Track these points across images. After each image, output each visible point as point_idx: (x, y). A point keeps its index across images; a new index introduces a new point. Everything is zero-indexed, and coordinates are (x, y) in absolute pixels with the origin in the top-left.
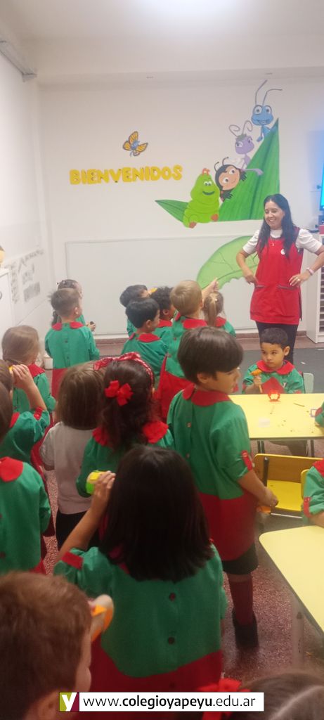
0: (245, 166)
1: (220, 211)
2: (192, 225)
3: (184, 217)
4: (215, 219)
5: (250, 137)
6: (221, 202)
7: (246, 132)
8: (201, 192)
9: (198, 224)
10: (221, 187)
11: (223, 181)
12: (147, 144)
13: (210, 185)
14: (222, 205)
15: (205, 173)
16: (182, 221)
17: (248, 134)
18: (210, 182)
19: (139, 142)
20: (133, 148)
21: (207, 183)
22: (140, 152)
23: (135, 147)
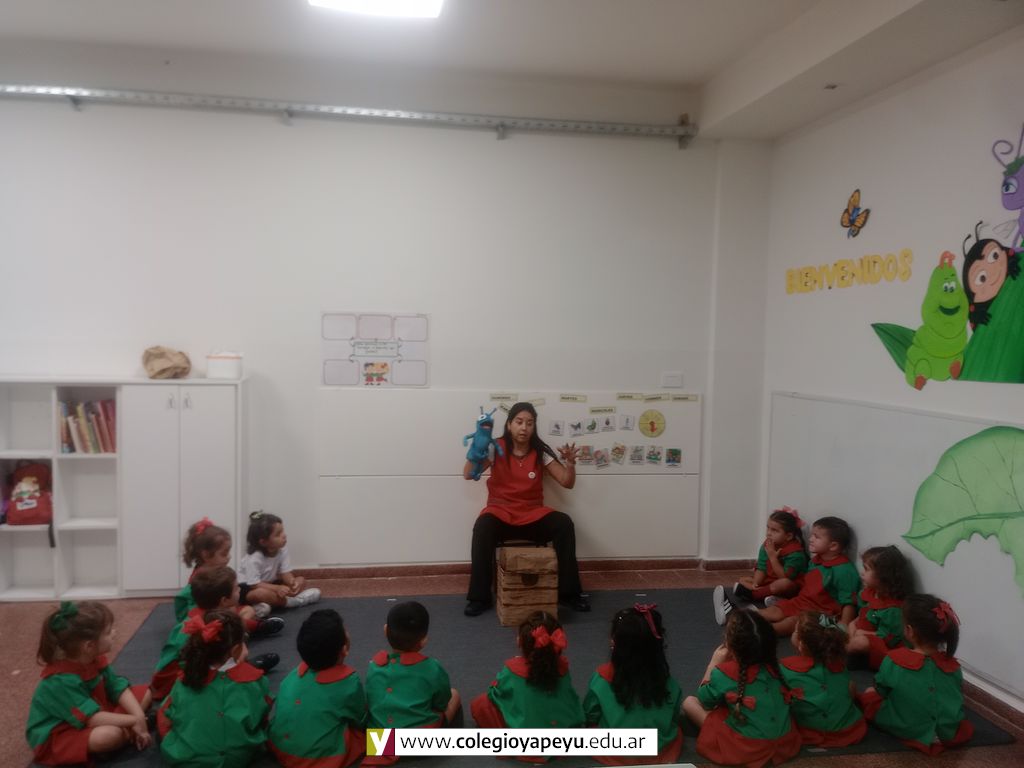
2: (919, 383)
4: (958, 373)
8: (938, 307)
9: (930, 382)
10: (970, 294)
11: (975, 281)
12: (867, 212)
13: (952, 290)
14: (972, 340)
15: (947, 257)
18: (953, 284)
19: (859, 209)
20: (852, 222)
21: (947, 284)
22: (860, 228)
23: (854, 219)
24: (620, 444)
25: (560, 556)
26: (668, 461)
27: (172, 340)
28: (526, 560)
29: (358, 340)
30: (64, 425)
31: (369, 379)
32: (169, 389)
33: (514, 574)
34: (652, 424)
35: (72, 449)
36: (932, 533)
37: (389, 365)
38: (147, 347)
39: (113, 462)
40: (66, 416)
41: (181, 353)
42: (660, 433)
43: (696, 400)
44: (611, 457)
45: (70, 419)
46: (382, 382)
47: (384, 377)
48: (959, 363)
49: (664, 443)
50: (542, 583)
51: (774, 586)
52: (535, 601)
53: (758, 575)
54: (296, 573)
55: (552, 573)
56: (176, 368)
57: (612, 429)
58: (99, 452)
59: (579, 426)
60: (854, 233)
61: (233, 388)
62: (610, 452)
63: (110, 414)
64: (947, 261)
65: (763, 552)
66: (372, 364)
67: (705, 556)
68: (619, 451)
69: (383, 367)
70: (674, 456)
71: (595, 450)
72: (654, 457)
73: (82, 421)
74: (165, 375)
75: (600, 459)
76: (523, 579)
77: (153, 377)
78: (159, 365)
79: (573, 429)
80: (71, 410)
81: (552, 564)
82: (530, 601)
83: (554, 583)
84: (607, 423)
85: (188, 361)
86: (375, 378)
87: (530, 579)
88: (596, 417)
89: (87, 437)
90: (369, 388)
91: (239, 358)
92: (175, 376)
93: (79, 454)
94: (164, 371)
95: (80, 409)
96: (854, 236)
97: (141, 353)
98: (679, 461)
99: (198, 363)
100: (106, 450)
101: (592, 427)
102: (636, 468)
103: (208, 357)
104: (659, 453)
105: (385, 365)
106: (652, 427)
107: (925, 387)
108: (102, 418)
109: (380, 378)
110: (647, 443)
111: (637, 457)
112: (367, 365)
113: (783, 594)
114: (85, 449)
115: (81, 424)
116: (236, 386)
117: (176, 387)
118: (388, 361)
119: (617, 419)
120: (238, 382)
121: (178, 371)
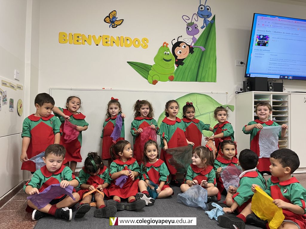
0: (193, 44)
1: (175, 73)
2: (155, 82)
3: (149, 76)
5: (196, 25)
6: (176, 67)
7: (193, 21)
8: (162, 59)
10: (176, 57)
11: (177, 53)
12: (123, 20)
13: (168, 54)
14: (177, 70)
15: (165, 45)
17: (195, 23)
18: (168, 52)
19: (116, 18)
20: (112, 22)
21: (166, 52)
22: (118, 25)
23: (114, 21)
48: (172, 76)
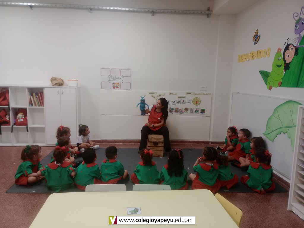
0: (298, 44)
2: (270, 88)
3: (267, 82)
4: (280, 85)
5: (303, 20)
8: (276, 65)
10: (285, 61)
11: (286, 57)
12: (260, 36)
13: (280, 60)
14: (285, 75)
15: (279, 50)
16: (266, 85)
18: (281, 58)
19: (257, 36)
20: (255, 40)
21: (279, 58)
22: (257, 41)
23: (256, 39)
24: (187, 107)
25: (164, 138)
26: (201, 112)
27: (59, 75)
28: (155, 139)
29: (111, 76)
30: (30, 99)
31: (114, 87)
32: (57, 89)
33: (151, 142)
34: (197, 101)
35: (32, 105)
36: (271, 133)
37: (120, 84)
38: (51, 77)
39: (43, 109)
40: (30, 96)
41: (61, 79)
42: (199, 104)
43: (210, 95)
44: (184, 111)
45: (31, 97)
46: (118, 88)
47: (118, 87)
48: (281, 82)
49: (200, 107)
50: (159, 145)
51: (228, 149)
52: (157, 150)
53: (225, 145)
54: (92, 141)
55: (162, 142)
56: (59, 83)
57: (184, 103)
58: (40, 106)
59: (175, 102)
60: (256, 43)
61: (75, 89)
62: (184, 109)
63: (42, 96)
64: (279, 51)
65: (226, 139)
66: (115, 83)
67: (211, 140)
68: (187, 109)
69: (118, 84)
70: (203, 111)
71: (179, 109)
72: (197, 111)
73: (35, 97)
74: (57, 85)
75: (181, 112)
76: (154, 144)
77: (53, 86)
78: (55, 82)
79: (173, 103)
80: (32, 95)
81: (162, 140)
82: (155, 150)
83: (163, 145)
84: (183, 101)
85: (63, 82)
86: (116, 87)
87: (156, 144)
88: (180, 99)
89: (36, 102)
90: (114, 90)
91: (78, 81)
92: (60, 85)
93: (34, 107)
94: (56, 84)
95: (34, 94)
96: (256, 44)
97: (50, 79)
98: (204, 113)
99: (66, 81)
100: (41, 106)
101: (179, 102)
102: (192, 114)
103: (68, 80)
104: (198, 110)
105: (119, 83)
106: (197, 103)
107: (271, 90)
108: (40, 97)
109: (117, 87)
110: (195, 107)
111: (192, 111)
112: (113, 83)
113: (230, 151)
114: (36, 105)
115: (34, 98)
116: (76, 88)
117: (60, 88)
118: (119, 82)
119: (186, 100)
120: (77, 87)
121: (60, 84)
